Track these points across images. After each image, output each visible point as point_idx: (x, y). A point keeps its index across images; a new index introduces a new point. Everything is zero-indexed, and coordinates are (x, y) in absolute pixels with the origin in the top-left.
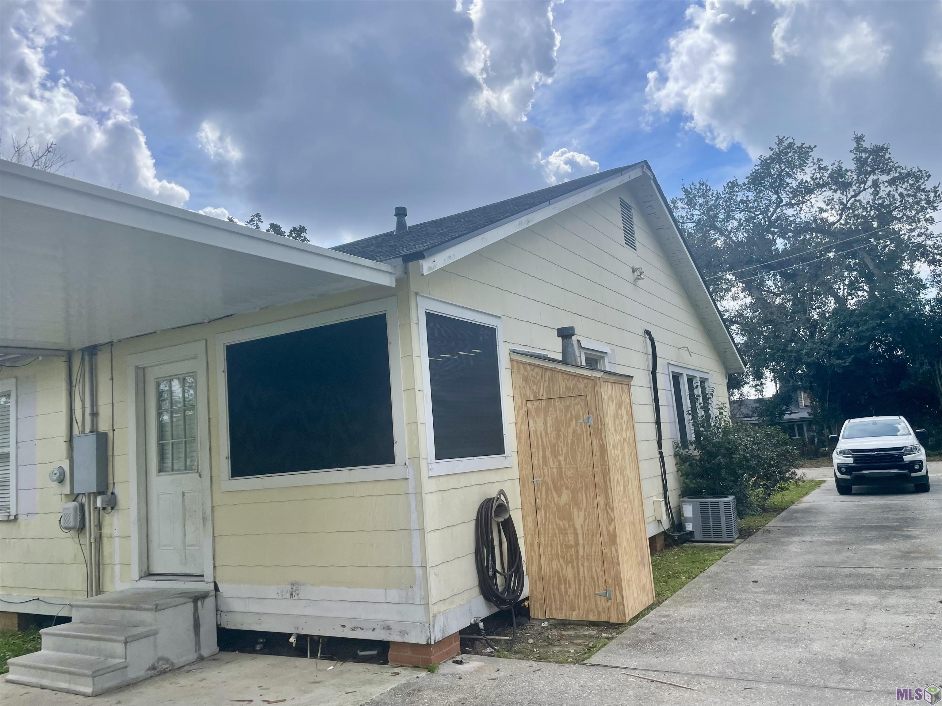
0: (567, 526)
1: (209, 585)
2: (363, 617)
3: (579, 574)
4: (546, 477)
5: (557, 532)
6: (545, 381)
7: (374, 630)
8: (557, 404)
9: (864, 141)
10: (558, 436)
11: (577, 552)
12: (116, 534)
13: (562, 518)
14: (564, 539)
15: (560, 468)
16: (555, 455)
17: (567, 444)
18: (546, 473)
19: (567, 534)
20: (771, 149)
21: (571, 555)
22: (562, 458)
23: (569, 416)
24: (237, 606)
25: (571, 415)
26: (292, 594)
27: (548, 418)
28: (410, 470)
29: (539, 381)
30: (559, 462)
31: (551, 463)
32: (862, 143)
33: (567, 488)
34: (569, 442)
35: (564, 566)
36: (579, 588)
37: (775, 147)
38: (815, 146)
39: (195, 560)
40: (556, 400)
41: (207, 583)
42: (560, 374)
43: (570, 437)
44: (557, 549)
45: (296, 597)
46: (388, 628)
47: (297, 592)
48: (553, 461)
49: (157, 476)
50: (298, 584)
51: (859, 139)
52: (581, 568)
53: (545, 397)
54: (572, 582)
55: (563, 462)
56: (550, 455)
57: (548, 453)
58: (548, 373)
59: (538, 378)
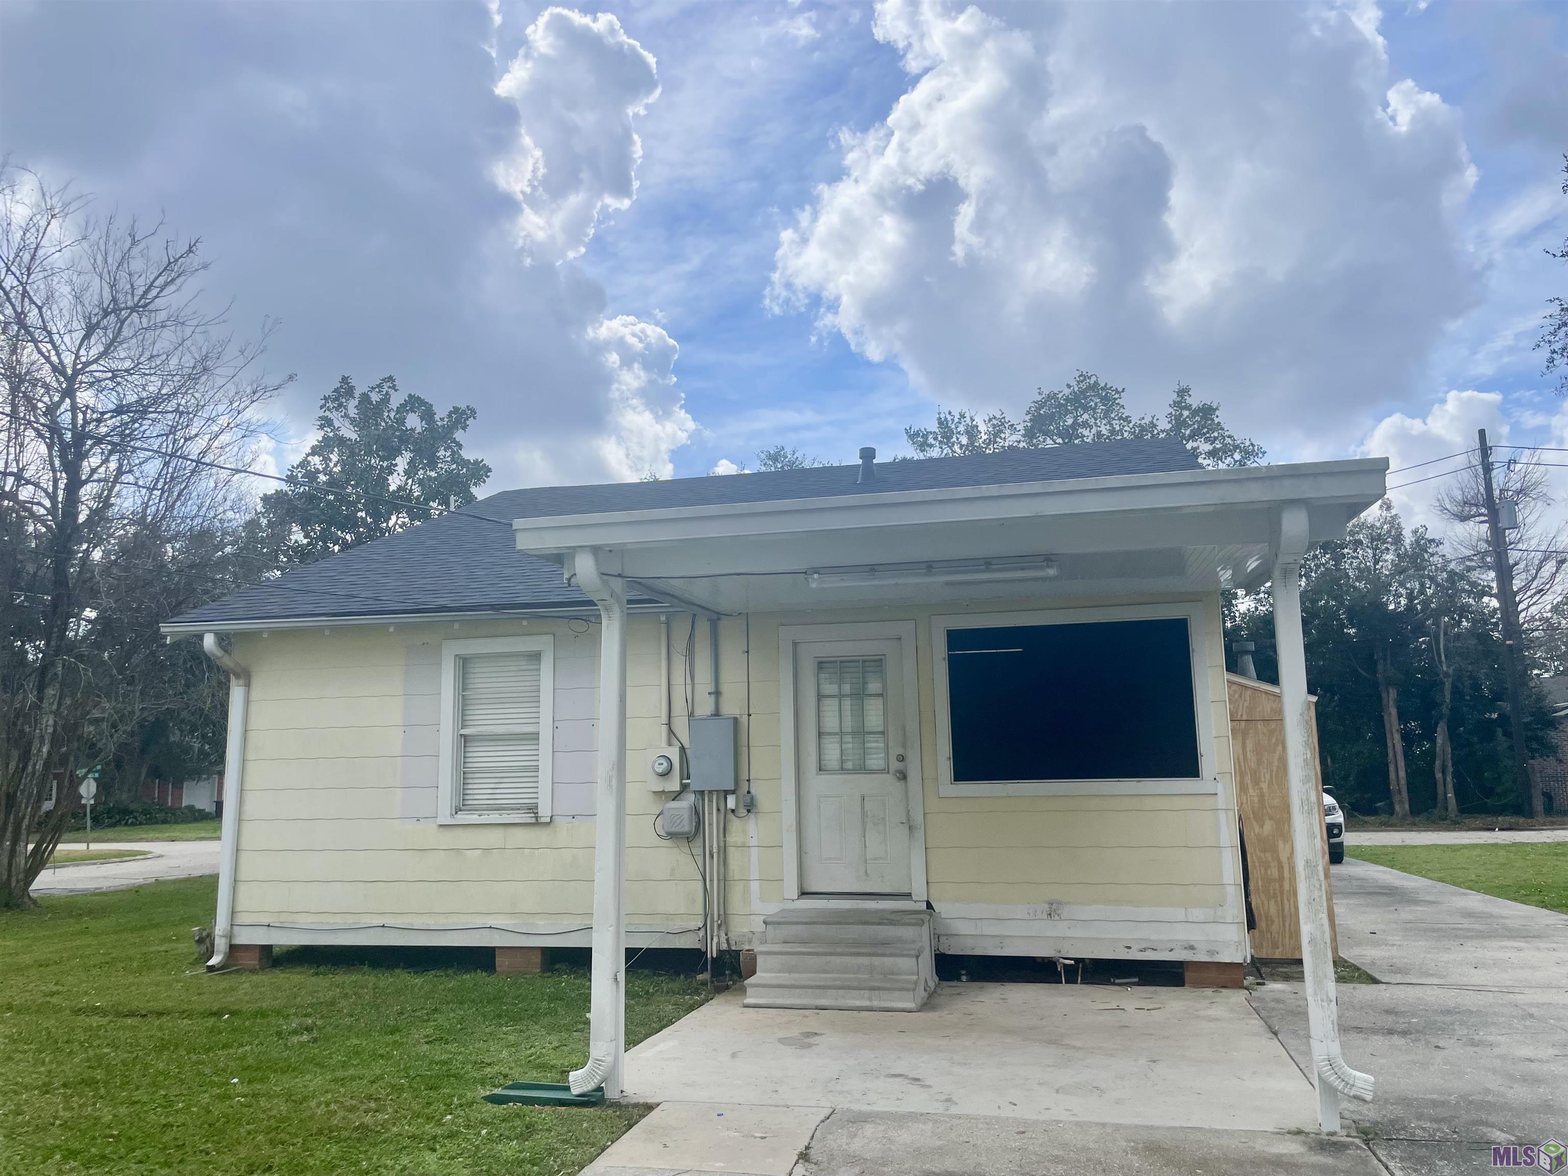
0: (1270, 859)
1: (919, 904)
2: (1153, 937)
3: (1283, 910)
4: (1244, 805)
5: (1257, 864)
6: (1245, 700)
7: (1171, 950)
8: (1259, 727)
9: (1190, 396)
10: (1259, 762)
11: (1281, 886)
12: (753, 842)
13: (1264, 851)
14: (1266, 873)
15: (1262, 796)
16: (1256, 782)
17: (1272, 771)
18: (1244, 802)
19: (1270, 867)
20: (1069, 386)
21: (1274, 890)
22: (1264, 786)
23: (1274, 740)
24: (963, 928)
25: (1277, 740)
26: (1050, 914)
27: (1248, 741)
28: (1220, 786)
29: (1236, 700)
30: (1261, 789)
31: (1251, 791)
32: (1187, 397)
33: (1271, 819)
34: (1275, 769)
35: (1266, 902)
36: (1284, 925)
37: (1073, 383)
38: (1123, 390)
39: (883, 877)
40: (1259, 723)
41: (916, 902)
42: (1264, 695)
43: (1276, 763)
44: (1257, 883)
45: (1057, 917)
46: (1192, 948)
47: (1059, 912)
48: (1253, 788)
49: (817, 774)
50: (1060, 903)
51: (1183, 392)
52: (1286, 902)
53: (1245, 718)
54: (1276, 920)
55: (1265, 791)
56: (1249, 782)
57: (1248, 780)
58: (1249, 692)
59: (1237, 696)
